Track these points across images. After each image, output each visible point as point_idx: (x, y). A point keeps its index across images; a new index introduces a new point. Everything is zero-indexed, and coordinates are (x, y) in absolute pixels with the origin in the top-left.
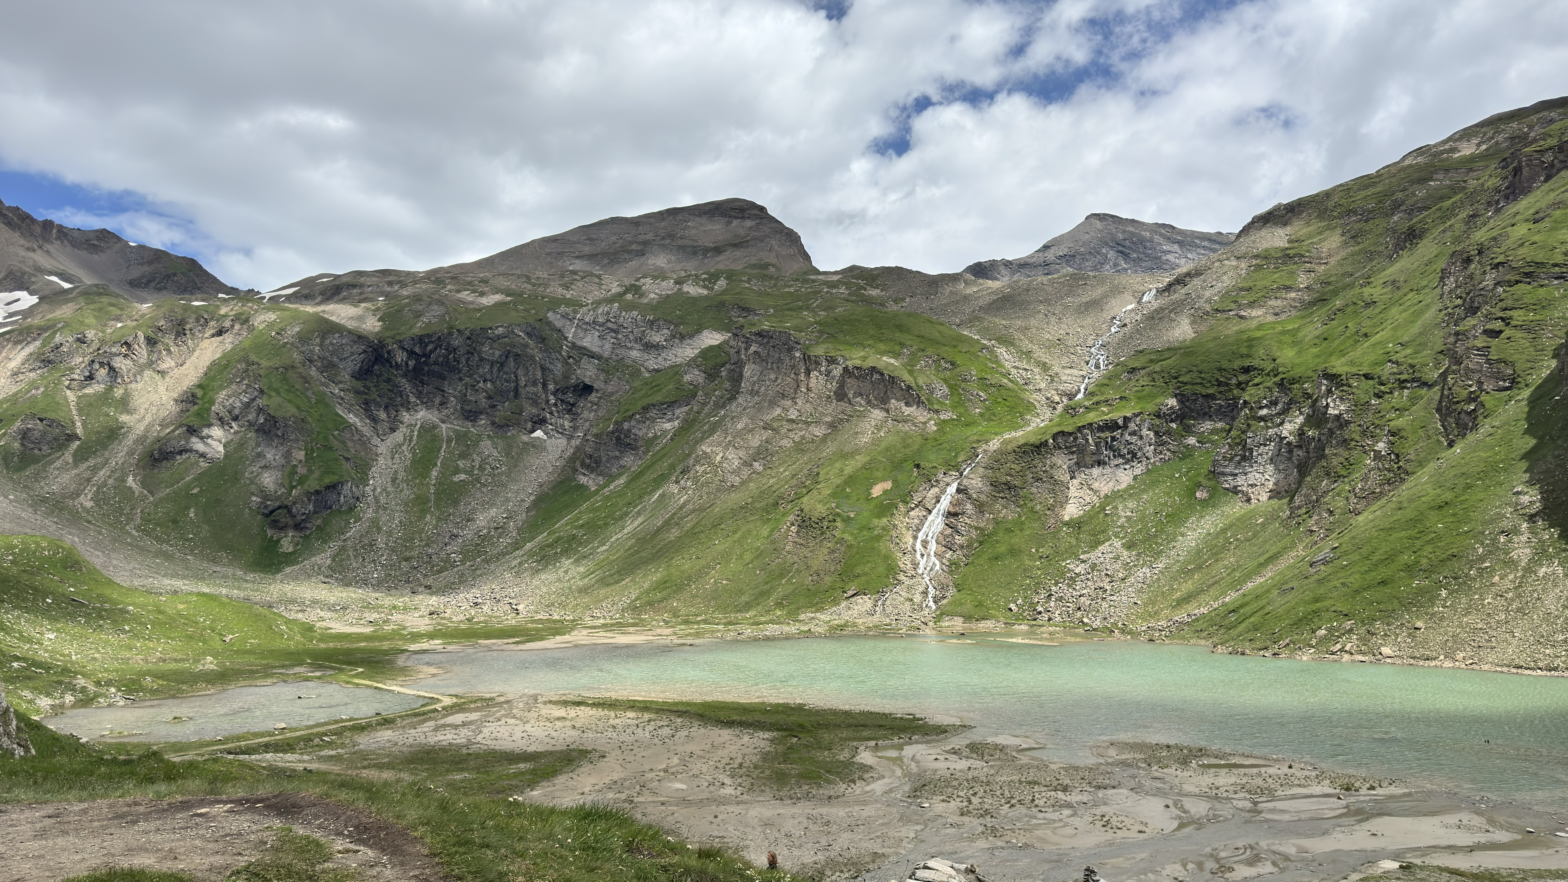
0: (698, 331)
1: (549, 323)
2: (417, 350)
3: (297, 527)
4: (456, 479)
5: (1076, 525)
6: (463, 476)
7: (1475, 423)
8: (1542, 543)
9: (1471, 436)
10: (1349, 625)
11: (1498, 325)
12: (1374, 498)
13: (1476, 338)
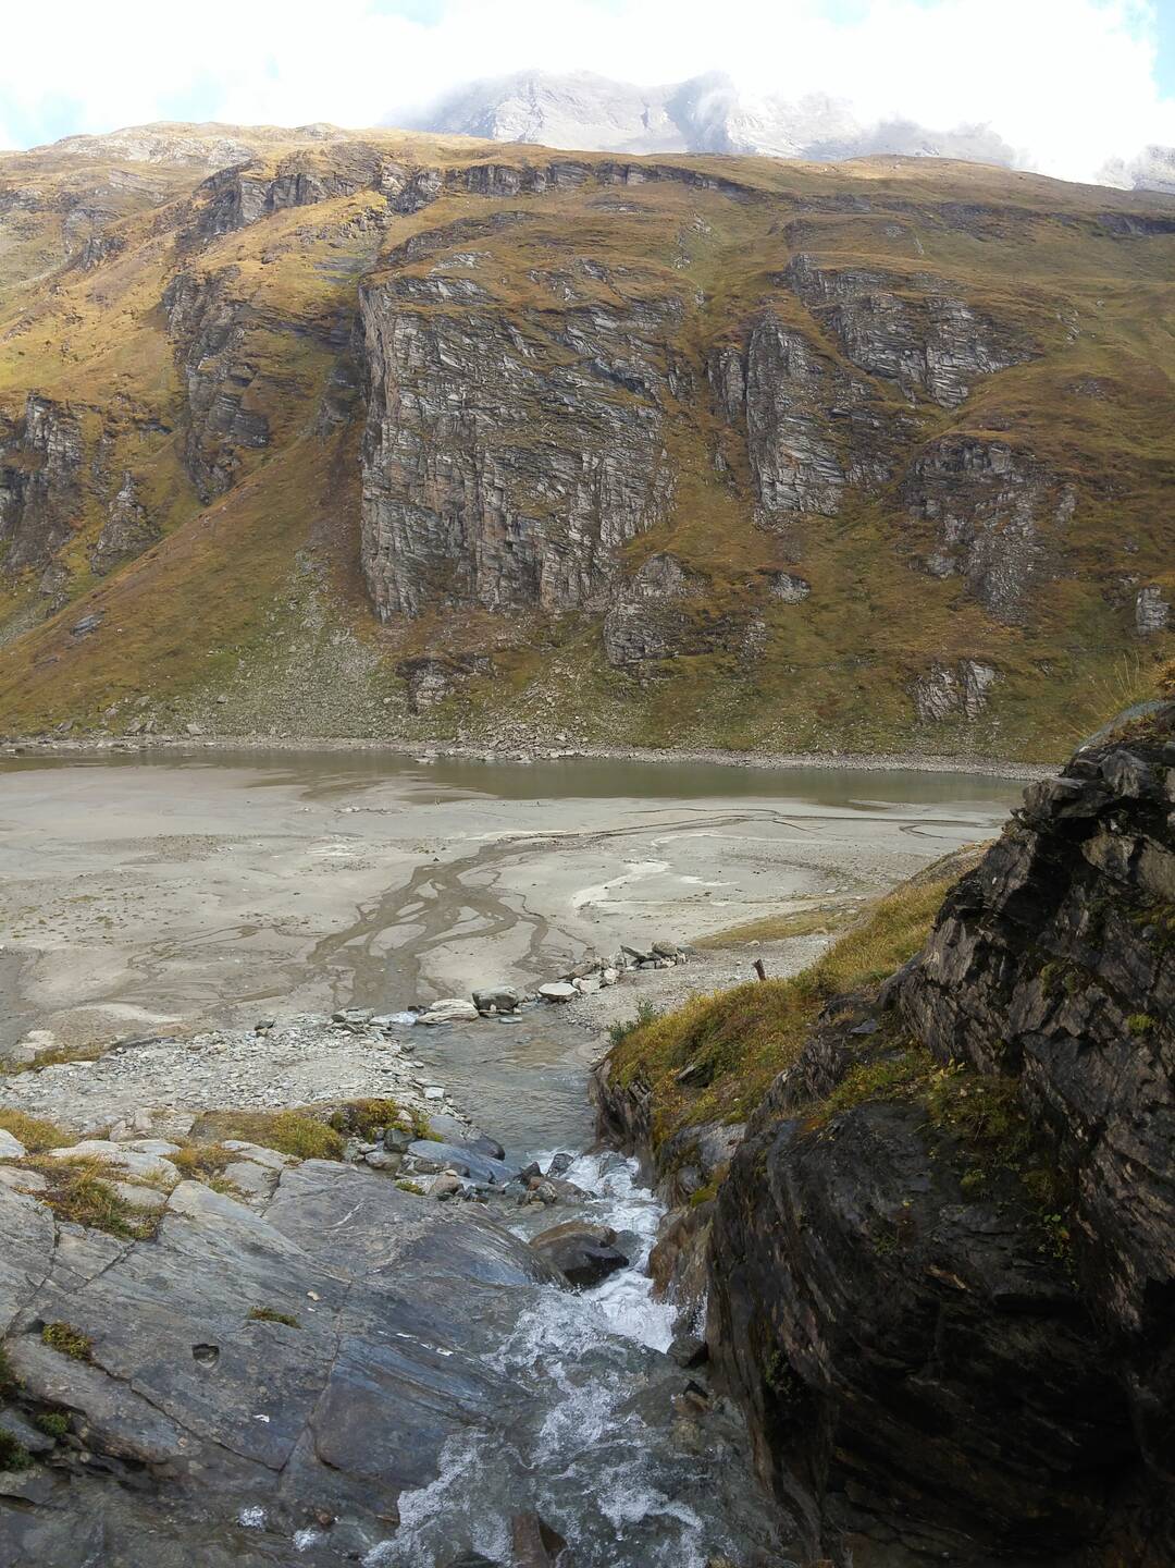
7: (231, 480)
8: (332, 612)
9: (234, 494)
10: (143, 701)
11: (245, 372)
12: (121, 557)
13: (220, 382)
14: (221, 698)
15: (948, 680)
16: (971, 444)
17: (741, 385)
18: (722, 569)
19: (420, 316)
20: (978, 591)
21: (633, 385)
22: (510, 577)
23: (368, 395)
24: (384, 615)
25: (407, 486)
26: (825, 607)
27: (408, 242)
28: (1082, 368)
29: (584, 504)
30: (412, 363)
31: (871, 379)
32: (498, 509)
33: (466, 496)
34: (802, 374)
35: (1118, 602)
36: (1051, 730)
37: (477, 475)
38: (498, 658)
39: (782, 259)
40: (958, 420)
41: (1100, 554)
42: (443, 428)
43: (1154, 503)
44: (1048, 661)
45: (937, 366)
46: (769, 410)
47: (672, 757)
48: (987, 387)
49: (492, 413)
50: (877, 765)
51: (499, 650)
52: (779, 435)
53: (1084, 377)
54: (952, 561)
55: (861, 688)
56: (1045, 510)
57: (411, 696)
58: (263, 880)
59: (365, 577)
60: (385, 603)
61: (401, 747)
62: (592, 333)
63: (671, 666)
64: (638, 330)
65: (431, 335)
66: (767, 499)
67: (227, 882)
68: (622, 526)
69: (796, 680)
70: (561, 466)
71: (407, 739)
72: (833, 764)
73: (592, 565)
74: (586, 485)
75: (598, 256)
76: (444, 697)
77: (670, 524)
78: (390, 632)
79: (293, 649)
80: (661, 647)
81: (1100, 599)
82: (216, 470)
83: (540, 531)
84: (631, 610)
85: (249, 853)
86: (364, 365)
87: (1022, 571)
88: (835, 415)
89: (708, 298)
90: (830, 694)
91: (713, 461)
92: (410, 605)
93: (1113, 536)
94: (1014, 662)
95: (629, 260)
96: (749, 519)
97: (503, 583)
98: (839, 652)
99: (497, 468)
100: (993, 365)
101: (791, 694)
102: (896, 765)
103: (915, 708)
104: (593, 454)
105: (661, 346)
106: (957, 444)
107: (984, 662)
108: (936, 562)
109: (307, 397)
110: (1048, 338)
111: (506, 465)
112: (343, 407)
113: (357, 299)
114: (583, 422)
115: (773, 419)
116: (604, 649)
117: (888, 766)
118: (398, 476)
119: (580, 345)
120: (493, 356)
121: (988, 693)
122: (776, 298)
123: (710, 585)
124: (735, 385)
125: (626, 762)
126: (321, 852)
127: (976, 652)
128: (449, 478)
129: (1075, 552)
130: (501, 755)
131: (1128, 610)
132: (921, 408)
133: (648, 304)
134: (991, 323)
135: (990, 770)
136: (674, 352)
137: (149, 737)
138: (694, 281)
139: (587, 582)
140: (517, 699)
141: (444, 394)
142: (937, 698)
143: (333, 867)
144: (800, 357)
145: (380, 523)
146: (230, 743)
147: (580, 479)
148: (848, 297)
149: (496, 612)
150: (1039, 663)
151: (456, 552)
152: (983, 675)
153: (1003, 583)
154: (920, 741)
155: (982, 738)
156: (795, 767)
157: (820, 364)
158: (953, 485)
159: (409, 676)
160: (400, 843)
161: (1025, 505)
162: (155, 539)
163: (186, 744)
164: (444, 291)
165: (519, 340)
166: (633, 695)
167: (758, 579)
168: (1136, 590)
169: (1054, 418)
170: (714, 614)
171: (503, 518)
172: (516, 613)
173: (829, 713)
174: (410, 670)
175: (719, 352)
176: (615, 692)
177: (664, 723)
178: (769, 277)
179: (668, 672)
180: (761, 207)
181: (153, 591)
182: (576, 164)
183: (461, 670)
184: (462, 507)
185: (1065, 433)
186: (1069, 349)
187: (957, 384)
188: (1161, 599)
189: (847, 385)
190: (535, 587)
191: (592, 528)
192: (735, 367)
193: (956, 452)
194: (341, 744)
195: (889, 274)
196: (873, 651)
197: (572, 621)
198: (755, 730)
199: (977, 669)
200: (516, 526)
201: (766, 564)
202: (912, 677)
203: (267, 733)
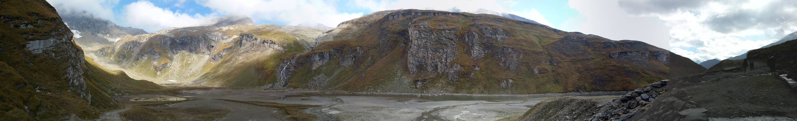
0: (233, 36)
1: (206, 35)
2: (181, 40)
3: (160, 70)
4: (189, 62)
5: (315, 71)
6: (190, 62)
7: (386, 55)
8: (402, 73)
9: (386, 56)
10: (371, 87)
11: (389, 40)
12: (369, 66)
13: (385, 41)
14: (383, 86)
15: (505, 82)
16: (505, 47)
17: (468, 39)
18: (466, 65)
19: (418, 30)
20: (508, 68)
21: (452, 40)
22: (433, 67)
23: (409, 42)
24: (411, 73)
25: (416, 54)
26: (483, 71)
27: (416, 21)
28: (520, 38)
29: (445, 56)
30: (417, 36)
31: (488, 38)
32: (431, 57)
33: (426, 55)
34: (477, 38)
35: (531, 70)
36: (523, 89)
37: (428, 52)
38: (431, 79)
39: (472, 23)
40: (502, 44)
41: (527, 63)
42: (422, 45)
43: (534, 56)
44: (521, 78)
45: (498, 37)
46: (472, 43)
47: (460, 94)
48: (506, 40)
49: (430, 43)
50: (495, 96)
51: (431, 78)
52: (474, 46)
53: (521, 39)
54: (503, 64)
55: (490, 83)
56: (518, 57)
57: (416, 86)
58: (392, 115)
59: (408, 68)
60: (411, 72)
61: (414, 94)
62: (446, 33)
63: (459, 80)
64: (452, 32)
65: (420, 33)
66: (473, 55)
67: (385, 115)
68: (451, 59)
69: (479, 82)
70: (441, 51)
71: (415, 93)
72: (487, 95)
73: (446, 65)
74: (445, 53)
75: (446, 23)
76: (422, 86)
77: (458, 59)
78: (412, 76)
79: (395, 79)
80: (457, 77)
81: (528, 69)
82: (384, 53)
83: (438, 60)
84: (452, 72)
85: (389, 110)
86: (409, 37)
87: (515, 65)
88: (483, 43)
89: (462, 28)
90: (485, 84)
91: (464, 50)
92: (416, 72)
93: (529, 61)
94: (515, 79)
95: (451, 24)
96: (470, 58)
97: (432, 68)
98: (486, 78)
99: (431, 51)
100: (507, 37)
101: (478, 84)
102: (498, 95)
103: (500, 86)
104: (446, 49)
105: (456, 34)
106: (503, 47)
107: (511, 79)
108: (501, 64)
109: (399, 43)
110: (515, 34)
111: (432, 50)
112: (405, 43)
113: (408, 28)
114: (444, 45)
115: (473, 44)
116: (448, 78)
117: (496, 96)
118: (414, 52)
119: (444, 34)
120: (430, 35)
121: (512, 84)
122: (472, 28)
123: (464, 68)
124: (467, 39)
125: (452, 95)
126: (403, 110)
127: (509, 77)
128: (423, 52)
129: (523, 63)
130: (432, 95)
131: (533, 72)
132: (496, 42)
133: (454, 29)
134: (506, 31)
135: (514, 96)
136: (458, 35)
137: (372, 92)
138: (460, 26)
139: (445, 67)
140: (434, 86)
141: (422, 40)
142: (503, 84)
143: (406, 113)
144: (477, 36)
145: (411, 59)
146: (384, 93)
147: (444, 52)
148: (483, 27)
149: (430, 73)
150: (520, 79)
151: (424, 63)
152: (511, 81)
153: (512, 67)
154: (501, 92)
155: (512, 91)
156: (481, 96)
157: (480, 36)
158: (503, 53)
159: (416, 83)
160: (418, 109)
161: (514, 56)
162: (374, 64)
163: (377, 93)
164: (422, 27)
165: (434, 33)
166: (453, 85)
167: (472, 67)
168: (533, 68)
169: (517, 44)
170: (465, 72)
171: (432, 58)
172: (434, 73)
173: (485, 87)
174: (416, 82)
175: (464, 35)
176: (450, 85)
177: (458, 89)
178: (471, 25)
179: (458, 81)
180: (468, 18)
181: (373, 70)
182: (442, 12)
183: (425, 82)
184: (425, 57)
185: (520, 46)
186: (518, 36)
187: (501, 39)
188: (537, 69)
189: (484, 39)
190: (437, 68)
191: (446, 59)
192: (467, 37)
193: (503, 48)
194: (403, 94)
195: (489, 25)
196: (492, 78)
197: (443, 73)
198: (473, 90)
199: (510, 80)
200: (434, 59)
201: (473, 65)
202: (499, 81)
203: (391, 92)
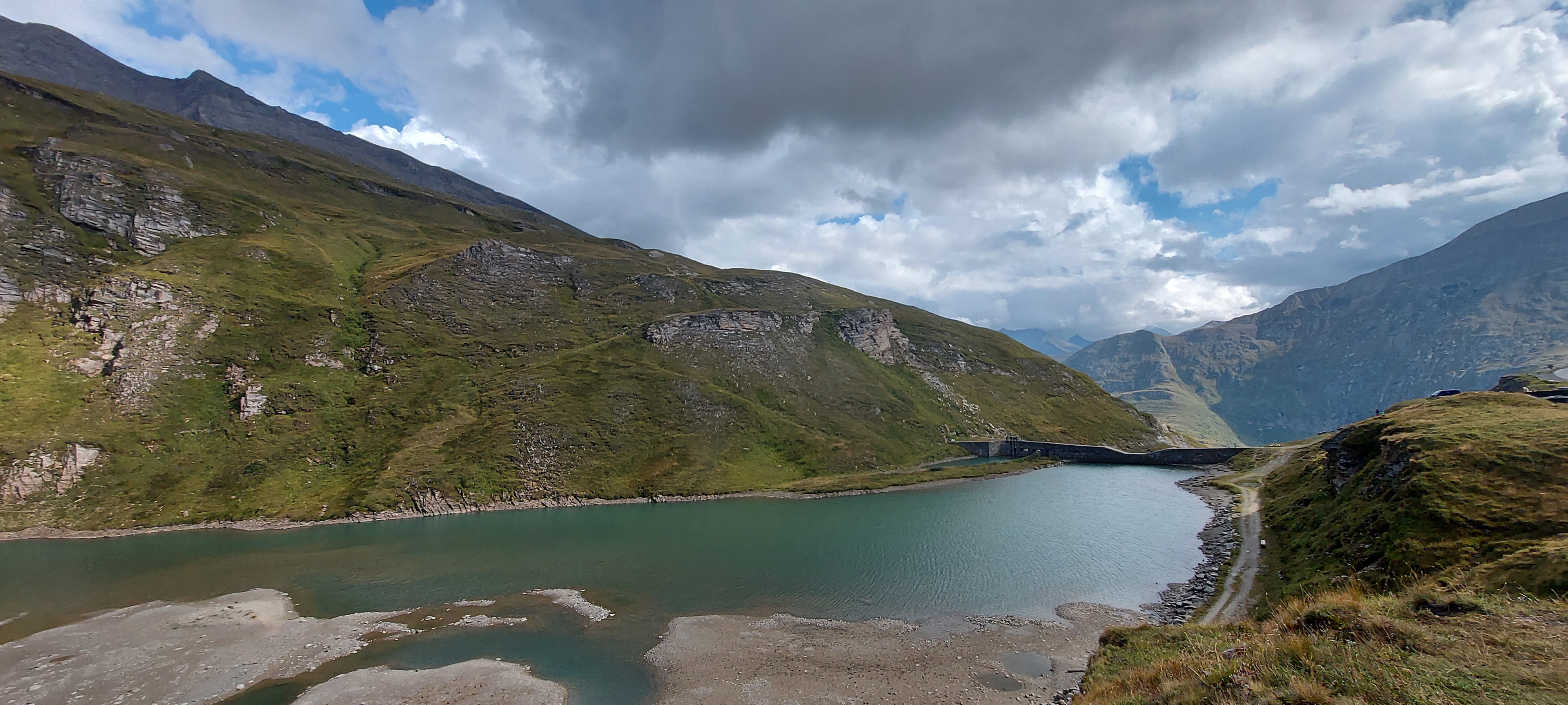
15: (48, 461)
16: (137, 280)
20: (110, 389)
31: (75, 228)
44: (155, 441)
45: (141, 227)
48: (182, 246)
53: (257, 248)
56: (189, 330)
87: (156, 373)
88: (25, 249)
94: (119, 445)
100: (193, 234)
106: (125, 279)
107: (88, 447)
121: (85, 472)
127: (86, 437)
132: (116, 254)
148: (77, 171)
150: (144, 443)
152: (85, 456)
157: (25, 211)
161: (173, 325)
187: (158, 242)
188: (266, 393)
189: (48, 229)
199: (80, 451)
